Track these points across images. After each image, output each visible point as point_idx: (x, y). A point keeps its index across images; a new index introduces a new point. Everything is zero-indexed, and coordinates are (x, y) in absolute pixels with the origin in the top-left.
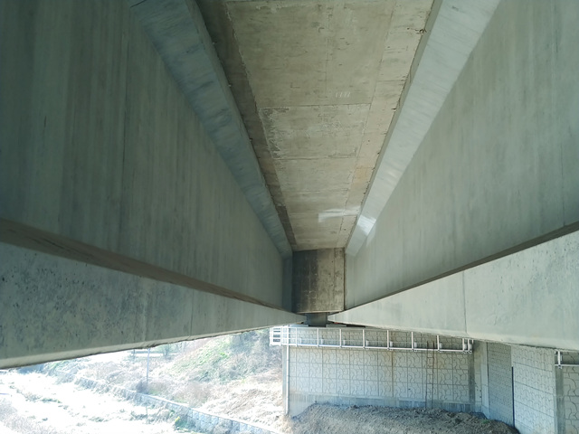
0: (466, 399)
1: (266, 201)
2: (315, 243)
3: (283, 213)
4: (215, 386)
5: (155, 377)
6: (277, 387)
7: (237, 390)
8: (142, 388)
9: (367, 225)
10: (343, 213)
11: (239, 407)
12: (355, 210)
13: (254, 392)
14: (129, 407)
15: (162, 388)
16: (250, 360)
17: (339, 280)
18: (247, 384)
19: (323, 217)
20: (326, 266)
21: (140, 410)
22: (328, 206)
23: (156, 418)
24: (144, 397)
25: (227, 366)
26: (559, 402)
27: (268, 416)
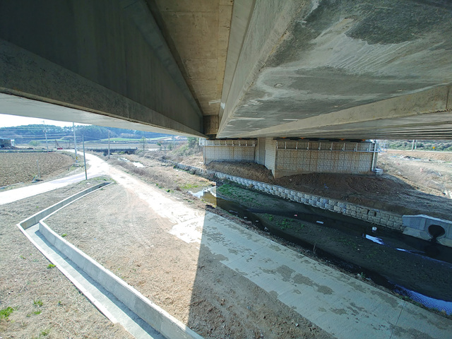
0: (253, 159)
1: (191, 96)
2: (209, 113)
3: (197, 101)
4: (184, 157)
5: (167, 155)
6: (202, 157)
7: (191, 158)
8: (163, 158)
9: (223, 105)
10: (216, 102)
11: (191, 163)
12: (219, 101)
13: (195, 158)
14: (160, 163)
15: (169, 158)
16: (194, 150)
17: (217, 124)
18: (193, 156)
19: (210, 103)
20: (214, 120)
21: (164, 164)
22: (211, 99)
23: (168, 166)
24: (165, 160)
25: (188, 152)
27: (199, 164)
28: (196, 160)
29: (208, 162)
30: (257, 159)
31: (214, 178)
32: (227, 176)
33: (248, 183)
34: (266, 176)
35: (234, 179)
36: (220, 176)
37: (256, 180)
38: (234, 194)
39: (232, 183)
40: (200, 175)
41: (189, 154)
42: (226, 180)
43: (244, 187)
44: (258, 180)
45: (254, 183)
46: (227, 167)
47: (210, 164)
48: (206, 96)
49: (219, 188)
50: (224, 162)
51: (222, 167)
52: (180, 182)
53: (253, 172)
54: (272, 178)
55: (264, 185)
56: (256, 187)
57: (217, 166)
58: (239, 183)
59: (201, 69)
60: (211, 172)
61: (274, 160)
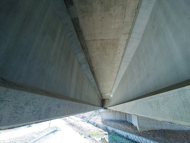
0: (125, 120)
1: (99, 93)
2: (105, 98)
3: (101, 94)
4: (92, 117)
5: (85, 115)
6: (100, 117)
7: (95, 118)
8: (83, 117)
9: (112, 96)
11: (95, 120)
12: (110, 94)
13: (97, 118)
14: (81, 119)
15: (86, 117)
16: (97, 114)
17: (108, 103)
18: (96, 117)
19: (106, 95)
20: (106, 101)
21: (83, 120)
22: (107, 93)
23: (85, 121)
24: (83, 118)
25: (94, 114)
26: (138, 120)
27: (99, 121)
28: (98, 119)
29: (103, 120)
30: (128, 120)
31: (107, 130)
32: (113, 129)
33: (125, 134)
34: (134, 130)
35: (117, 131)
36: (110, 128)
37: (129, 132)
38: (118, 141)
39: (116, 133)
40: (99, 127)
41: (95, 116)
42: (113, 131)
43: (122, 137)
44: (130, 132)
45: (128, 134)
46: (113, 124)
47: (105, 121)
48: (105, 92)
49: (110, 136)
50: (111, 120)
51: (110, 123)
52: (90, 131)
53: (126, 127)
54: (137, 132)
55: (134, 136)
56: (130, 137)
57: (108, 123)
58: (120, 133)
59: (104, 84)
60: (105, 126)
61: (137, 120)
